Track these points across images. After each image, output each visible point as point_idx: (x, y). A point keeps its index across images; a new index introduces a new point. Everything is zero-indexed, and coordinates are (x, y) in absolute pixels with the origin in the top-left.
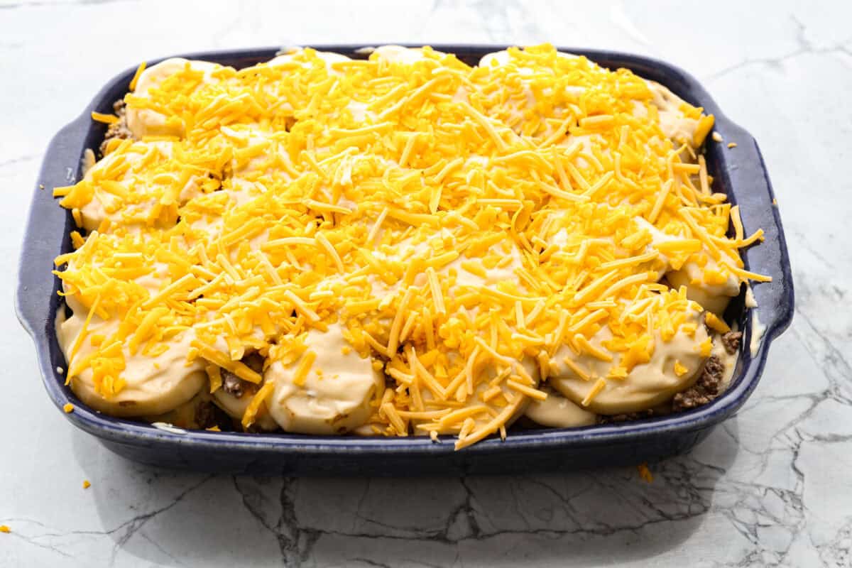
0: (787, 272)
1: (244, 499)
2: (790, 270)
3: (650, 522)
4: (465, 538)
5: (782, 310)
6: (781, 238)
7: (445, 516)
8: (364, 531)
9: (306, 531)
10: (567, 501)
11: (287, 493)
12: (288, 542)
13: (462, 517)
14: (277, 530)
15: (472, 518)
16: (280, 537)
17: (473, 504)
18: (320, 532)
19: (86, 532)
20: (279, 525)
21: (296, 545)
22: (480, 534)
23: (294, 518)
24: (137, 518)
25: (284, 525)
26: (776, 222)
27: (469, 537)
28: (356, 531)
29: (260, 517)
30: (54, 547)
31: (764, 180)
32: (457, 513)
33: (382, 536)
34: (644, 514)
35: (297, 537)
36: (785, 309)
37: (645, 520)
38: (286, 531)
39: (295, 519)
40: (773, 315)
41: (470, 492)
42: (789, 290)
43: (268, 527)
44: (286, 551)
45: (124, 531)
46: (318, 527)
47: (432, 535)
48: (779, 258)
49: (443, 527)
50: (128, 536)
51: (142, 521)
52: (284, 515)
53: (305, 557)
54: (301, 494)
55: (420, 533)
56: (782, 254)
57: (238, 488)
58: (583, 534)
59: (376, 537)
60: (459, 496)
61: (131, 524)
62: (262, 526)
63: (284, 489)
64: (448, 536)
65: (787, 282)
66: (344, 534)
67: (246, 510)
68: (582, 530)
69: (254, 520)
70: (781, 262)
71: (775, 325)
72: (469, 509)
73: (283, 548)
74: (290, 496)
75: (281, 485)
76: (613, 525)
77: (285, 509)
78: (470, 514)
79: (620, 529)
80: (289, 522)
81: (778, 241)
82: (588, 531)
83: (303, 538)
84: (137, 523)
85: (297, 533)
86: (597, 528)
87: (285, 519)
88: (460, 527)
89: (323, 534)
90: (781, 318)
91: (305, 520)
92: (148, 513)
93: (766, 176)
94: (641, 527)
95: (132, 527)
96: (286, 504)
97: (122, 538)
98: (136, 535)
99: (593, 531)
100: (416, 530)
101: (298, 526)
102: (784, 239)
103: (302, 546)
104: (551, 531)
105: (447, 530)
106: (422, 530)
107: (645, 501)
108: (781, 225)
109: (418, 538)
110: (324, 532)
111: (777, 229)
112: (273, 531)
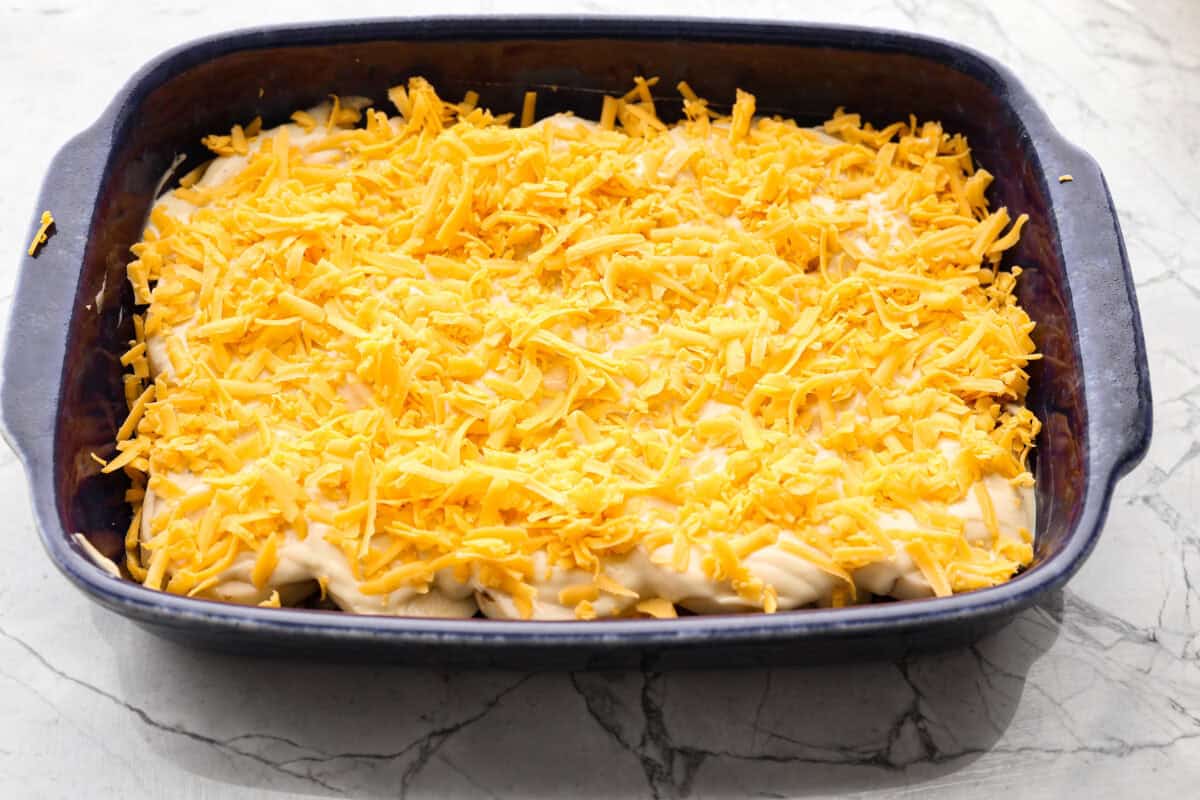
0: (1143, 375)
1: (588, 706)
2: (1148, 373)
3: (1184, 736)
4: (915, 762)
5: (1134, 434)
6: (1136, 323)
7: (885, 727)
8: (768, 751)
9: (683, 752)
10: (1060, 705)
11: (650, 694)
12: (658, 770)
13: (909, 729)
14: (640, 751)
15: (923, 731)
16: (646, 761)
17: (925, 710)
18: (704, 753)
19: (361, 756)
20: (643, 744)
21: (669, 773)
22: (937, 755)
23: (664, 731)
24: (433, 734)
25: (650, 745)
26: (1130, 298)
27: (921, 759)
28: (757, 751)
29: (614, 731)
30: (315, 777)
31: (1111, 233)
32: (901, 723)
33: (796, 758)
34: (1174, 724)
35: (671, 761)
36: (1140, 434)
37: (1178, 733)
38: (653, 752)
39: (666, 734)
40: (1121, 443)
41: (917, 692)
42: (1145, 403)
43: (627, 746)
44: (655, 783)
45: (414, 755)
46: (701, 746)
47: (869, 756)
48: (1133, 355)
49: (883, 745)
50: (423, 760)
51: (441, 738)
52: (649, 727)
53: (685, 789)
54: (671, 697)
55: (850, 754)
56: (1137, 348)
57: (578, 688)
58: (1086, 755)
59: (786, 760)
60: (902, 698)
61: (424, 744)
62: (617, 744)
63: (645, 689)
64: (893, 759)
65: (1143, 393)
66: (737, 757)
67: (594, 722)
68: (1085, 749)
69: (605, 738)
70: (1136, 360)
71: (1124, 457)
72: (919, 718)
73: (651, 778)
74: (656, 701)
75: (642, 684)
76: (1130, 742)
77: (649, 718)
78: (921, 725)
79: (1140, 747)
80: (656, 739)
81: (1131, 328)
82: (1094, 750)
83: (679, 762)
84: (434, 742)
85: (670, 754)
86: (1106, 745)
87: (651, 733)
88: (908, 743)
89: (709, 758)
90: (1132, 448)
91: (680, 736)
92: (449, 725)
93: (1116, 227)
94: (1170, 744)
95: (427, 746)
96: (651, 712)
97: (412, 764)
98: (433, 760)
99: (1101, 750)
100: (843, 749)
101: (671, 745)
102: (1140, 324)
103: (679, 776)
104: (1041, 749)
105: (888, 748)
106: (851, 749)
107: (1174, 705)
108: (1136, 302)
109: (849, 762)
110: (711, 754)
111: (1130, 310)
112: (634, 752)
